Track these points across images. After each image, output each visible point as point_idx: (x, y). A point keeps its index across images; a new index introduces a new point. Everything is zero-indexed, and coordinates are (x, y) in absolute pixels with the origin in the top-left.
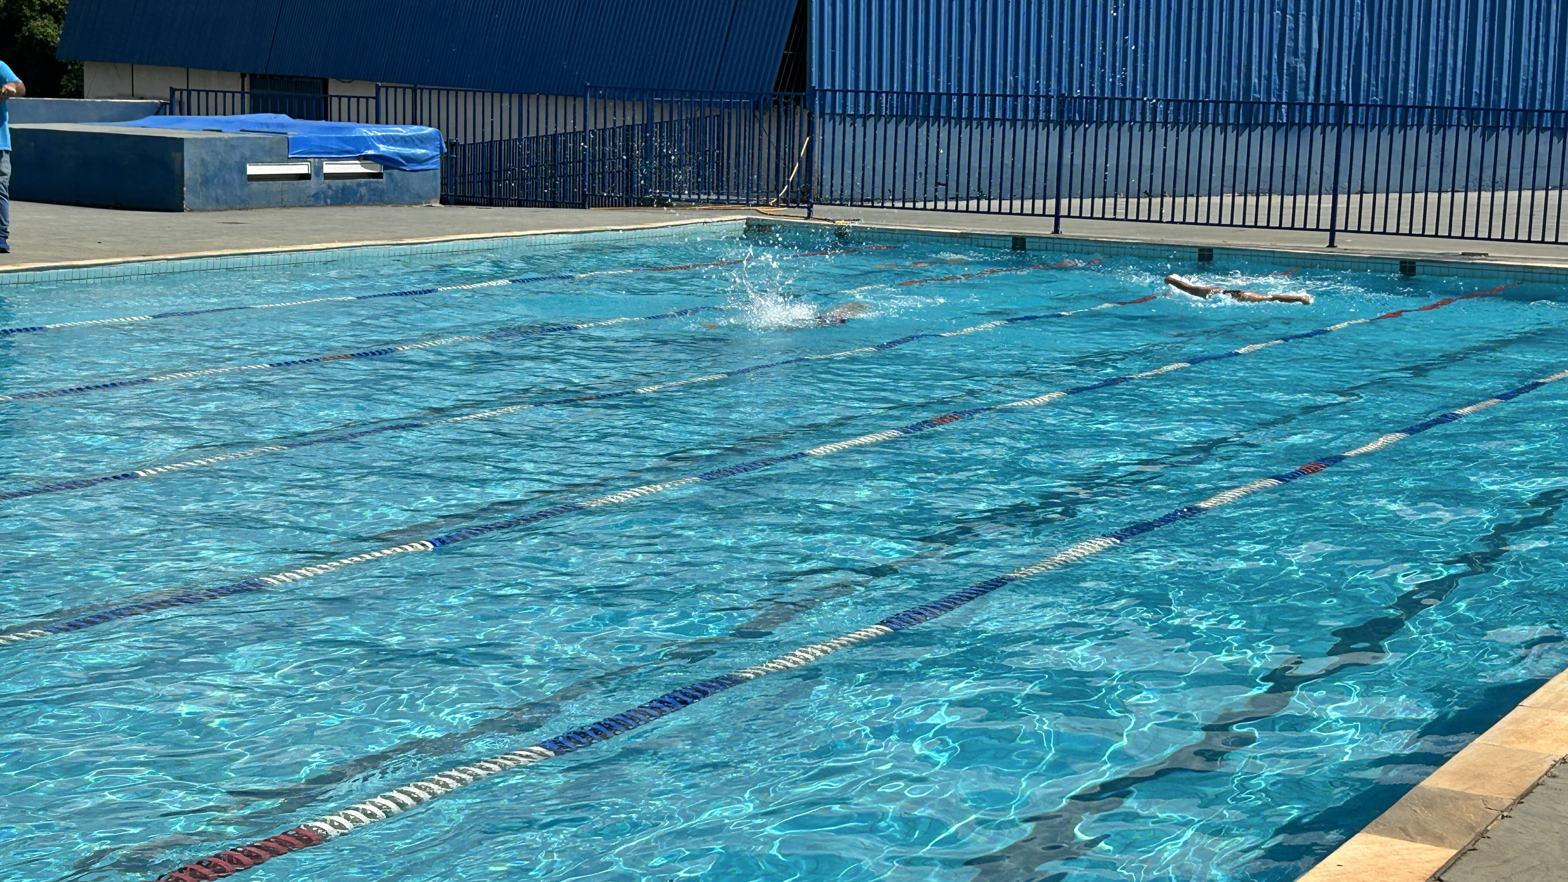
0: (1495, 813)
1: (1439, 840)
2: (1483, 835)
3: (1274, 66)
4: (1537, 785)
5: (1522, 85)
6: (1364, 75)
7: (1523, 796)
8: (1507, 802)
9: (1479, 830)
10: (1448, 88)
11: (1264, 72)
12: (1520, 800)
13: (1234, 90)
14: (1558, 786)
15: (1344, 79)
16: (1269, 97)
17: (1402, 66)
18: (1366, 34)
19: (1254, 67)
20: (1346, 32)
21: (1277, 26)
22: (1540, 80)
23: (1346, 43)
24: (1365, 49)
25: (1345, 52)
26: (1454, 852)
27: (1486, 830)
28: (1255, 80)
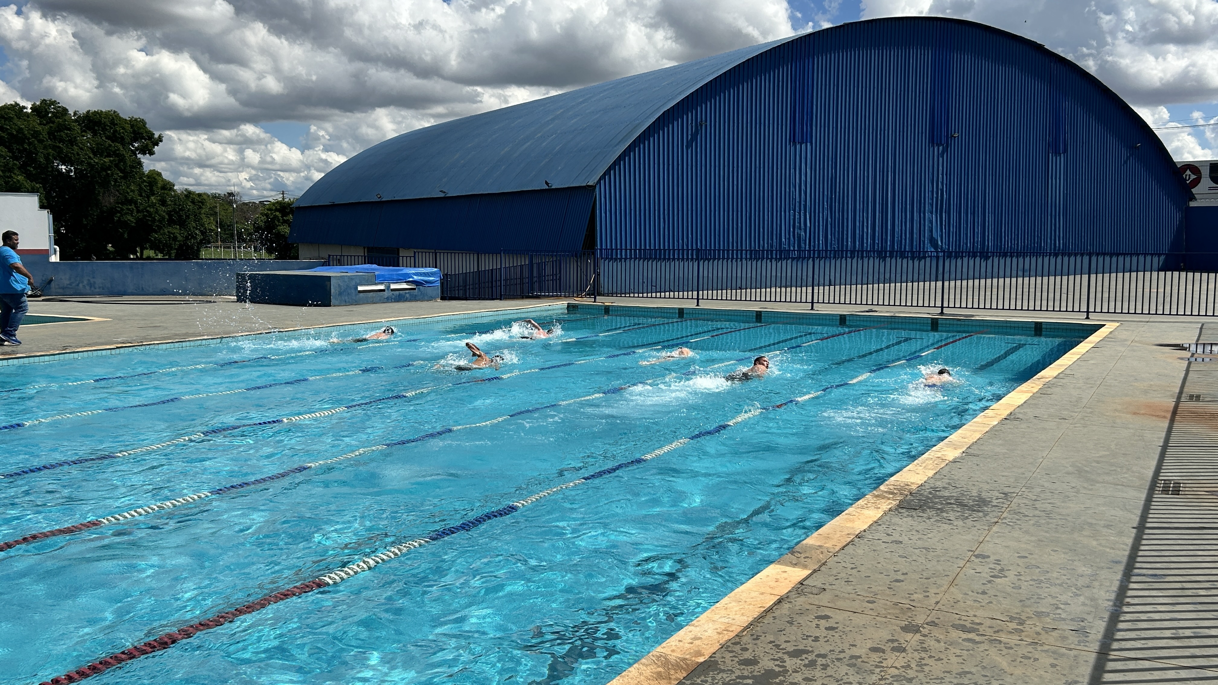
0: (831, 554)
1: (805, 567)
2: (824, 564)
3: (791, 234)
4: (851, 541)
5: (896, 239)
6: (829, 236)
7: (844, 547)
8: (838, 549)
9: (823, 562)
10: (865, 241)
11: (787, 236)
13: (774, 244)
14: (860, 542)
15: (821, 238)
16: (790, 247)
17: (845, 232)
18: (829, 219)
19: (783, 234)
20: (821, 219)
21: (792, 217)
22: (903, 237)
23: (821, 224)
24: (829, 226)
25: (821, 227)
26: (810, 571)
27: (826, 562)
28: (783, 240)
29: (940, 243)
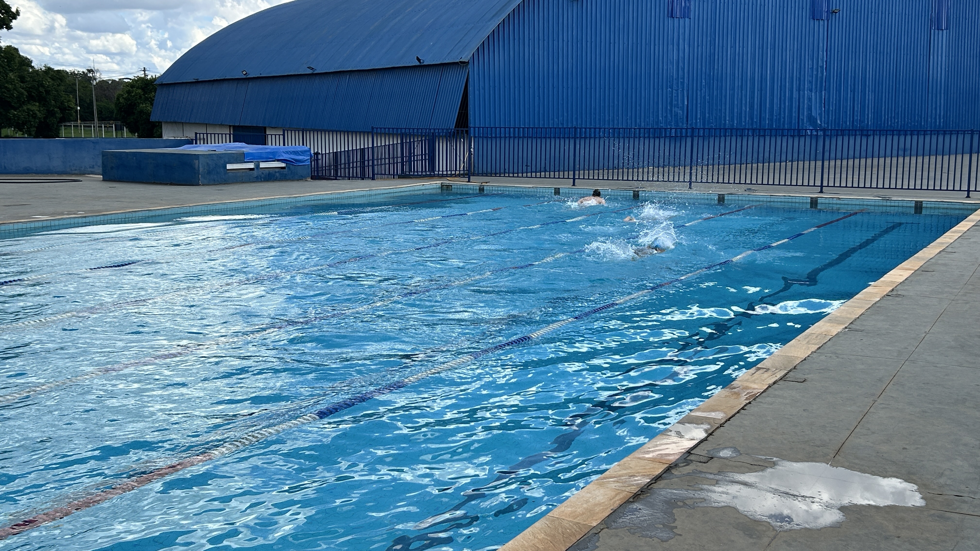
0: (718, 425)
2: (711, 434)
3: (669, 112)
4: (738, 412)
5: (775, 117)
6: (707, 115)
7: (730, 418)
8: (723, 421)
9: (710, 432)
10: (743, 120)
11: (664, 115)
12: (729, 419)
13: (652, 123)
14: (746, 413)
15: (699, 117)
16: (667, 126)
17: (723, 110)
18: (707, 97)
19: (660, 112)
20: (699, 97)
21: (669, 95)
22: (782, 116)
23: (699, 102)
24: (707, 104)
25: (699, 105)
26: (698, 441)
27: (713, 432)
28: (660, 118)
29: (819, 122)
